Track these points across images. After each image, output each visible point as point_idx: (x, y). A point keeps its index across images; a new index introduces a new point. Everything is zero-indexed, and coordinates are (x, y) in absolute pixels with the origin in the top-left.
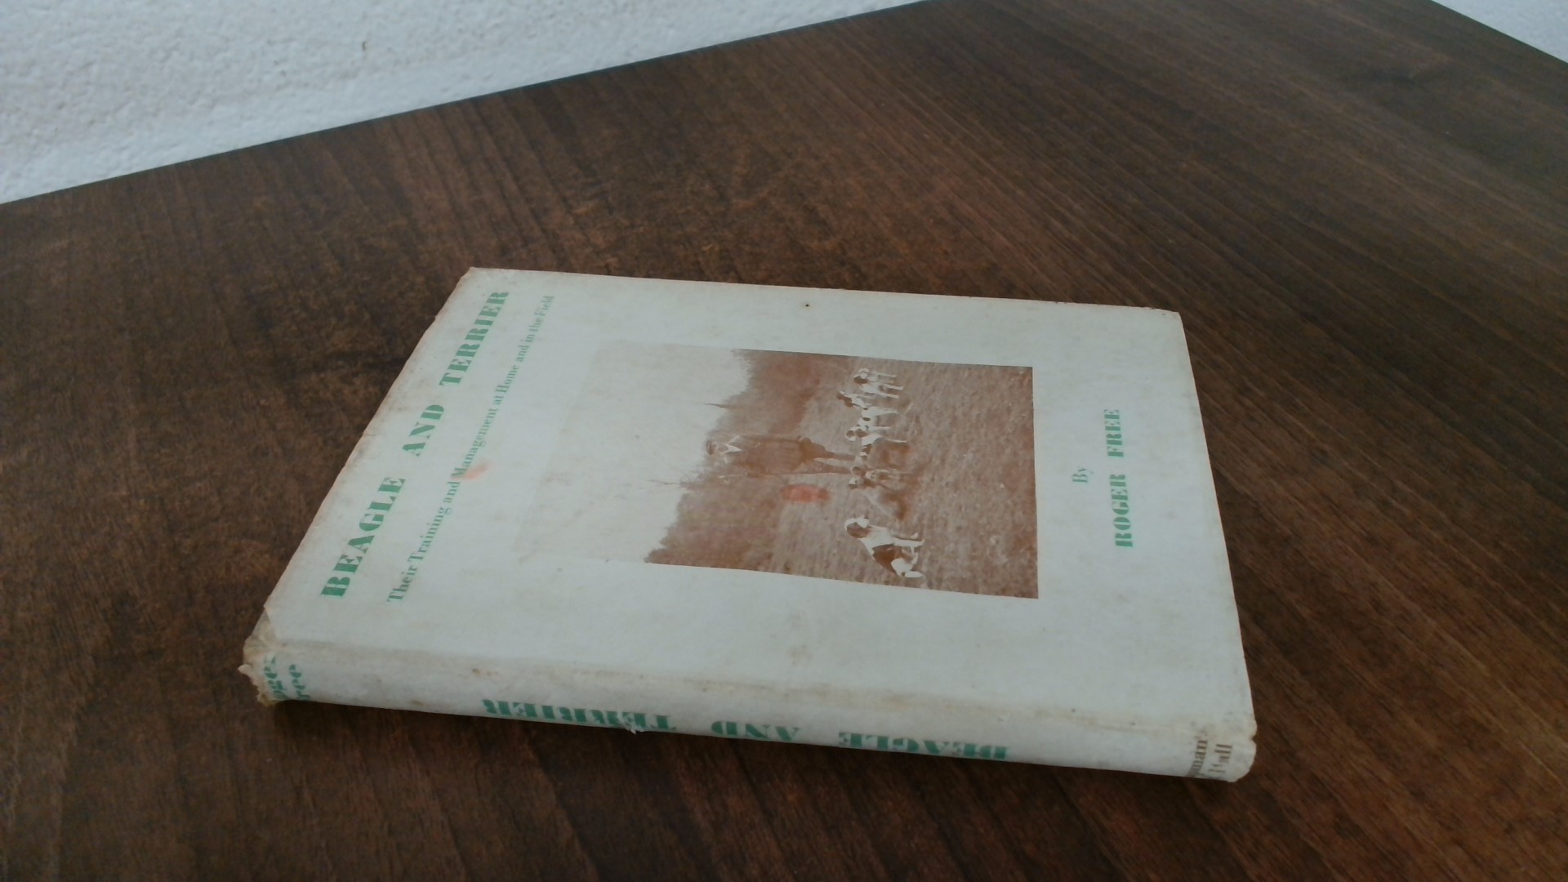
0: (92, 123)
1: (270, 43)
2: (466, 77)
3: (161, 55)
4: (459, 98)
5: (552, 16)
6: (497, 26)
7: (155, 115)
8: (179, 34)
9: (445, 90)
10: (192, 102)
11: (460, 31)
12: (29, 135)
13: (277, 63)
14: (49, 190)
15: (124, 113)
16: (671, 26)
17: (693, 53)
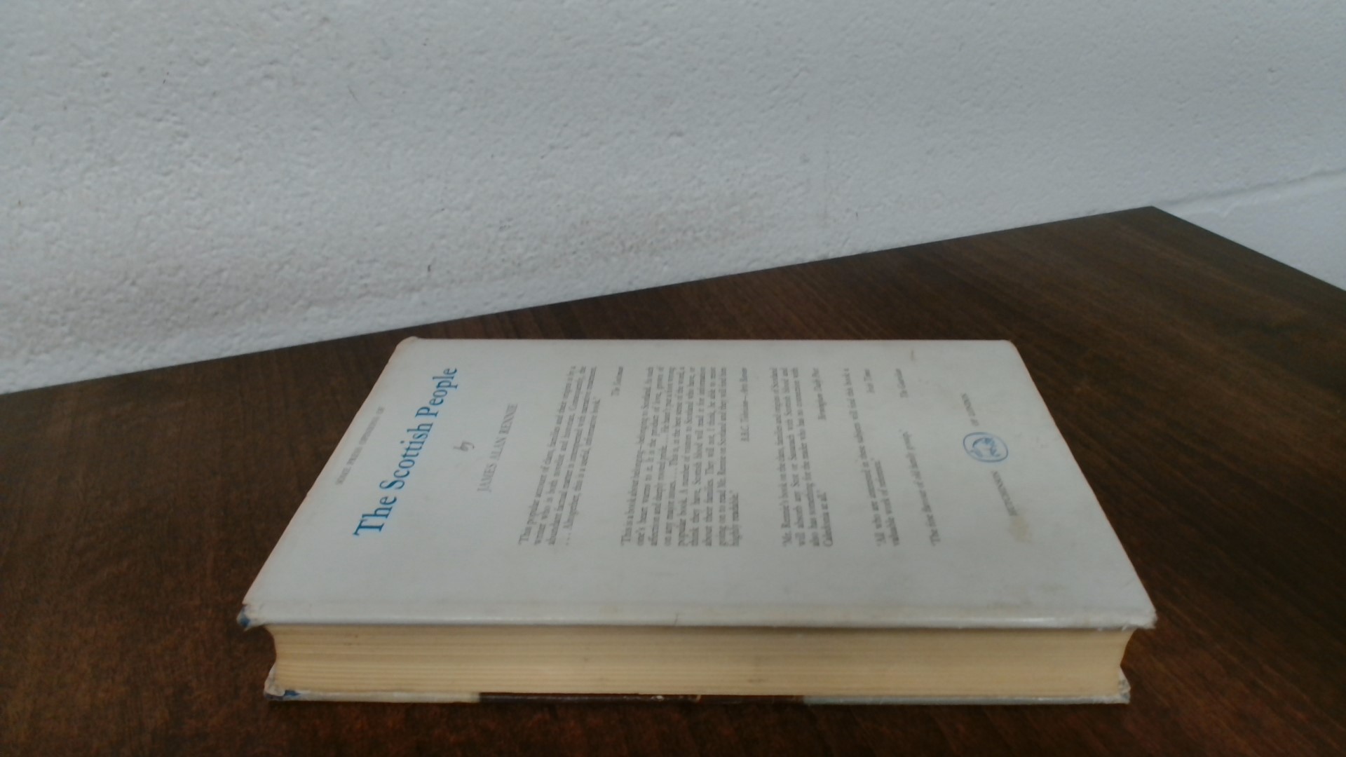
0: (216, 314)
1: (359, 262)
2: (504, 295)
3: (276, 267)
4: (496, 311)
5: (574, 253)
6: (532, 258)
7: (264, 311)
8: (292, 252)
9: (487, 304)
10: (294, 303)
11: (503, 260)
12: (167, 320)
13: (362, 278)
14: (174, 363)
15: (242, 308)
16: (666, 264)
17: (683, 285)
